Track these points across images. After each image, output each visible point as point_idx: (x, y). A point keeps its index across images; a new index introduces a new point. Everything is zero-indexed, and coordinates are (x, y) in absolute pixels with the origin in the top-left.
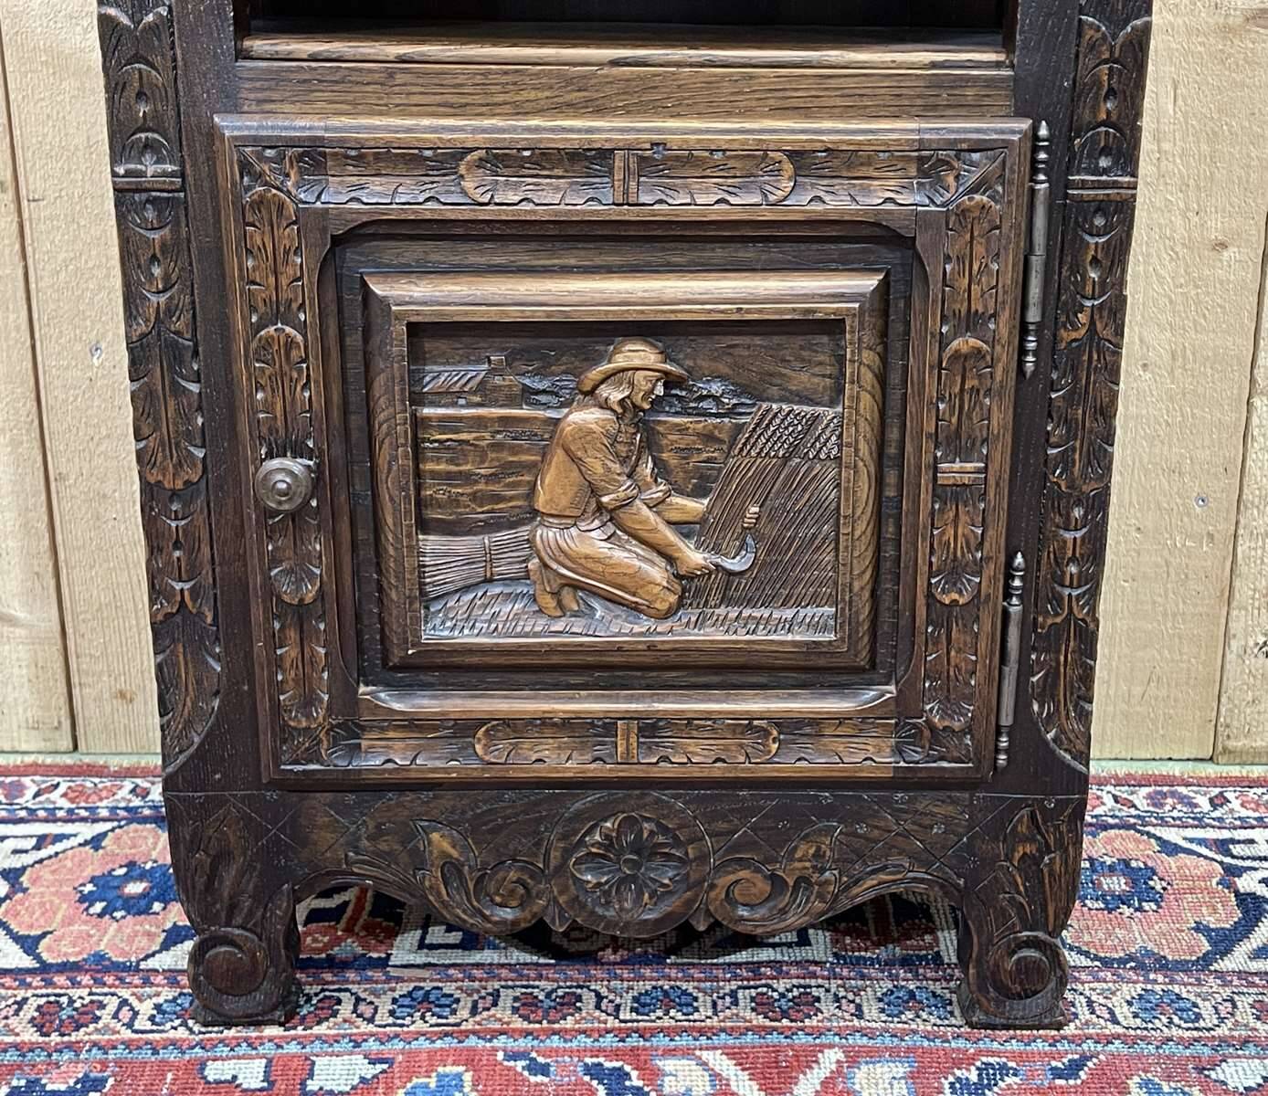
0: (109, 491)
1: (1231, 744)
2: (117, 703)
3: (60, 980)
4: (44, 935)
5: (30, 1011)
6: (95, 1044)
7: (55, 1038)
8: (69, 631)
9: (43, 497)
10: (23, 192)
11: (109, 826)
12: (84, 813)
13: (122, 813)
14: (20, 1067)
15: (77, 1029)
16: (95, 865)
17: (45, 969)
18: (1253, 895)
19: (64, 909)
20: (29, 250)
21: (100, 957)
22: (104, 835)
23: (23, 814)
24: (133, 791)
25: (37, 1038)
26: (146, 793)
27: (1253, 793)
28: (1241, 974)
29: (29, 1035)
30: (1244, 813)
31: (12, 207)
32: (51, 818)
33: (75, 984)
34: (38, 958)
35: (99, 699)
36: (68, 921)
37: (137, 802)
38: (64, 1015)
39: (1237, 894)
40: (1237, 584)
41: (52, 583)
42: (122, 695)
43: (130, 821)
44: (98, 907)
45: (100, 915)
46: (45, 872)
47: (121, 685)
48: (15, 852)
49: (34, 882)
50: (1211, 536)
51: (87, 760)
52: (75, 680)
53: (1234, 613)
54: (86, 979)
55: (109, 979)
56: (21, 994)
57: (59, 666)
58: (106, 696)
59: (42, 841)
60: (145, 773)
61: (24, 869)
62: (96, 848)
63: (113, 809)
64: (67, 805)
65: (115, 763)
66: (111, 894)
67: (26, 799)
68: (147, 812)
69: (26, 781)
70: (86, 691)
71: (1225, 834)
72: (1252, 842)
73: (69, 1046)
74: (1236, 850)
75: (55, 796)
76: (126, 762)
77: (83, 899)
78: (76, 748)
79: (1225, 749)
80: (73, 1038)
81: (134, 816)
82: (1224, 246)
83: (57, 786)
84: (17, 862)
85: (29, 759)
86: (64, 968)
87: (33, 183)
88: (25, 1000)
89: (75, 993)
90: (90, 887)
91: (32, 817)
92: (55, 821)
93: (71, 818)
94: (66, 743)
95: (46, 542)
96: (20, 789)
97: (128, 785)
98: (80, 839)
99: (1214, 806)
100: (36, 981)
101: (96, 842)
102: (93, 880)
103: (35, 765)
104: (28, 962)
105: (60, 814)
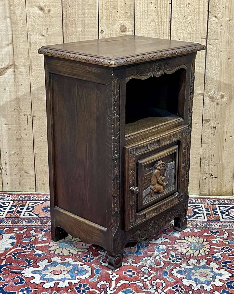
0: (42, 155)
1: (202, 193)
2: (42, 185)
3: (42, 219)
4: (39, 214)
5: (39, 222)
6: (48, 225)
7: (43, 225)
8: (36, 175)
9: (33, 156)
10: (33, 116)
11: (44, 201)
12: (40, 200)
13: (45, 200)
14: (40, 227)
15: (46, 224)
16: (43, 206)
17: (40, 218)
18: (196, 212)
19: (41, 211)
20: (33, 123)
21: (46, 217)
22: (43, 202)
23: (32, 200)
24: (46, 197)
25: (41, 225)
26: (48, 197)
27: (202, 200)
28: (190, 221)
29: (40, 224)
30: (199, 202)
31: (31, 117)
32: (36, 200)
33: (44, 219)
34: (39, 216)
35: (39, 184)
36: (41, 213)
37: (47, 198)
38: (44, 222)
39: (194, 211)
40: (201, 170)
41: (34, 168)
42: (43, 184)
43: (46, 201)
44: (45, 211)
45: (46, 212)
46: (37, 207)
47: (43, 182)
48: (32, 204)
49: (36, 208)
50: (197, 163)
51: (39, 193)
52: (36, 182)
53: (201, 174)
54: (45, 219)
55: (48, 219)
56: (38, 220)
57: (34, 180)
58: (41, 184)
59: (35, 203)
60: (47, 195)
61: (34, 207)
62: (43, 204)
63: (44, 199)
64: (37, 199)
65: (43, 193)
66: (46, 209)
67: (32, 198)
68: (48, 200)
69: (31, 196)
70: (38, 183)
71: (196, 205)
72: (199, 206)
73: (45, 226)
74: (196, 207)
75: (35, 197)
76: (44, 193)
77: (43, 210)
78: (36, 191)
79: (201, 194)
80: (46, 225)
81: (47, 200)
82: (196, 123)
83: (35, 196)
84: (33, 206)
85: (30, 193)
86: (42, 218)
87: (34, 114)
88: (38, 221)
89: (45, 220)
90: (43, 209)
91: (33, 200)
92: (36, 201)
93: (38, 200)
94: (35, 191)
95: (33, 162)
96: (30, 197)
97: (45, 196)
98: (40, 203)
99: (196, 201)
100: (39, 219)
101: (42, 203)
102: (43, 208)
103: (31, 193)
104: (37, 217)
105: (37, 200)
